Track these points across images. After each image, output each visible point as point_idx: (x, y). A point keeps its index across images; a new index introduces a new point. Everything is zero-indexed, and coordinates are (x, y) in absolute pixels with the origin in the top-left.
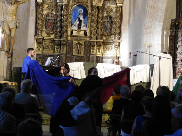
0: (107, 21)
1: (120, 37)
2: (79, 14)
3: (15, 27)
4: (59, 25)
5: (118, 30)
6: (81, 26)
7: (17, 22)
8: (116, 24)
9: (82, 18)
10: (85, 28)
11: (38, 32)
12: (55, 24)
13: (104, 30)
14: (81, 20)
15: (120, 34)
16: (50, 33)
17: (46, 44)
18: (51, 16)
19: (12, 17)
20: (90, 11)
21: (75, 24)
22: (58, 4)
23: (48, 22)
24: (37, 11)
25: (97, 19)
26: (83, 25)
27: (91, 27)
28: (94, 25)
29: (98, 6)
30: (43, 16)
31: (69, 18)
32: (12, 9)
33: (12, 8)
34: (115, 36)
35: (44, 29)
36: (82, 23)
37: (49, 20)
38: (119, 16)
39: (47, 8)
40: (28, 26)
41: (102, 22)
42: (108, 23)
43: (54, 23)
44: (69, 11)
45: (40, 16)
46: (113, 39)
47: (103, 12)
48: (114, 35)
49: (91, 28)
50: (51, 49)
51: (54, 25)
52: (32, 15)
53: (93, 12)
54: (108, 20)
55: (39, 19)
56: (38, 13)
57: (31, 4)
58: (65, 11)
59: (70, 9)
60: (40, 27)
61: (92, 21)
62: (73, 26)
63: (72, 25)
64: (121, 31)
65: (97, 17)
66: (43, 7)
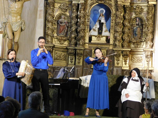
0: (137, 25)
1: (153, 44)
2: (100, 16)
3: (20, 30)
4: (74, 29)
5: (150, 36)
6: (102, 31)
7: (21, 24)
8: (147, 28)
9: (103, 21)
10: (107, 34)
11: (47, 38)
12: (69, 29)
13: (132, 35)
14: (103, 23)
15: (152, 40)
16: (62, 39)
17: (57, 53)
18: (64, 18)
19: (16, 17)
20: (113, 11)
21: (94, 28)
22: (73, 3)
23: (60, 26)
24: (46, 12)
25: (123, 21)
26: (104, 28)
27: (116, 31)
28: (119, 29)
29: (124, 6)
30: (54, 19)
31: (87, 20)
32: (17, 7)
34: (147, 43)
35: (55, 35)
36: (104, 27)
37: (61, 23)
38: (151, 18)
39: (59, 7)
40: (35, 30)
41: (129, 25)
42: (137, 26)
43: (68, 27)
44: (87, 11)
45: (49, 18)
46: (143, 47)
47: (131, 12)
48: (145, 42)
49: (115, 33)
50: (64, 60)
51: (67, 29)
52: (40, 17)
53: (118, 13)
54: (137, 23)
55: (48, 21)
56: (47, 15)
57: (39, 3)
58: (82, 12)
59: (88, 9)
60: (49, 32)
61: (117, 24)
62: (92, 30)
63: (90, 30)
64: (154, 37)
65: (123, 19)
66: (54, 6)
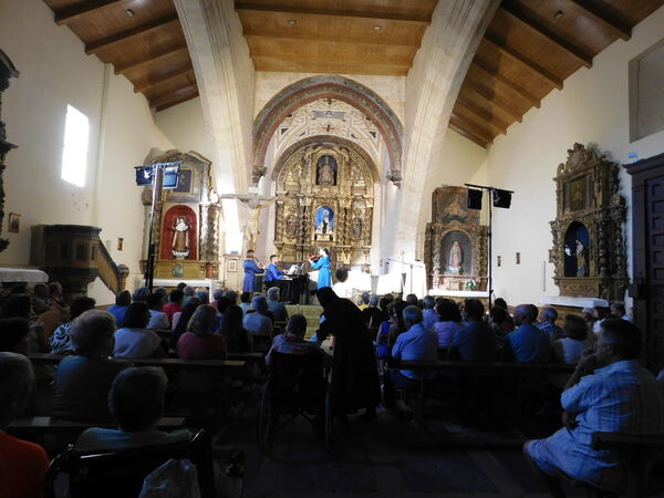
0: (356, 225)
1: (371, 242)
2: (324, 217)
3: (257, 233)
4: (301, 228)
5: (368, 235)
6: (326, 230)
7: (258, 227)
9: (327, 221)
10: (331, 232)
11: (277, 237)
14: (327, 223)
15: (370, 238)
17: (286, 250)
18: (293, 219)
19: (254, 222)
20: (336, 212)
21: (319, 227)
22: (300, 205)
23: (289, 225)
24: (277, 213)
26: (328, 228)
27: (338, 231)
28: (341, 229)
29: (345, 208)
31: (313, 221)
32: (254, 214)
33: (255, 212)
34: (365, 241)
36: (328, 226)
37: (290, 223)
38: (369, 219)
39: (289, 209)
40: (267, 230)
41: (349, 225)
44: (313, 213)
45: (280, 219)
46: (362, 244)
47: (351, 213)
50: (292, 256)
51: (296, 229)
52: (271, 218)
53: (340, 214)
54: (357, 223)
55: (279, 221)
56: (278, 216)
58: (308, 213)
59: (314, 211)
60: (280, 231)
61: (339, 224)
62: (317, 229)
64: (371, 236)
65: (344, 220)
66: (283, 208)
